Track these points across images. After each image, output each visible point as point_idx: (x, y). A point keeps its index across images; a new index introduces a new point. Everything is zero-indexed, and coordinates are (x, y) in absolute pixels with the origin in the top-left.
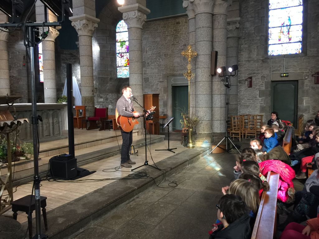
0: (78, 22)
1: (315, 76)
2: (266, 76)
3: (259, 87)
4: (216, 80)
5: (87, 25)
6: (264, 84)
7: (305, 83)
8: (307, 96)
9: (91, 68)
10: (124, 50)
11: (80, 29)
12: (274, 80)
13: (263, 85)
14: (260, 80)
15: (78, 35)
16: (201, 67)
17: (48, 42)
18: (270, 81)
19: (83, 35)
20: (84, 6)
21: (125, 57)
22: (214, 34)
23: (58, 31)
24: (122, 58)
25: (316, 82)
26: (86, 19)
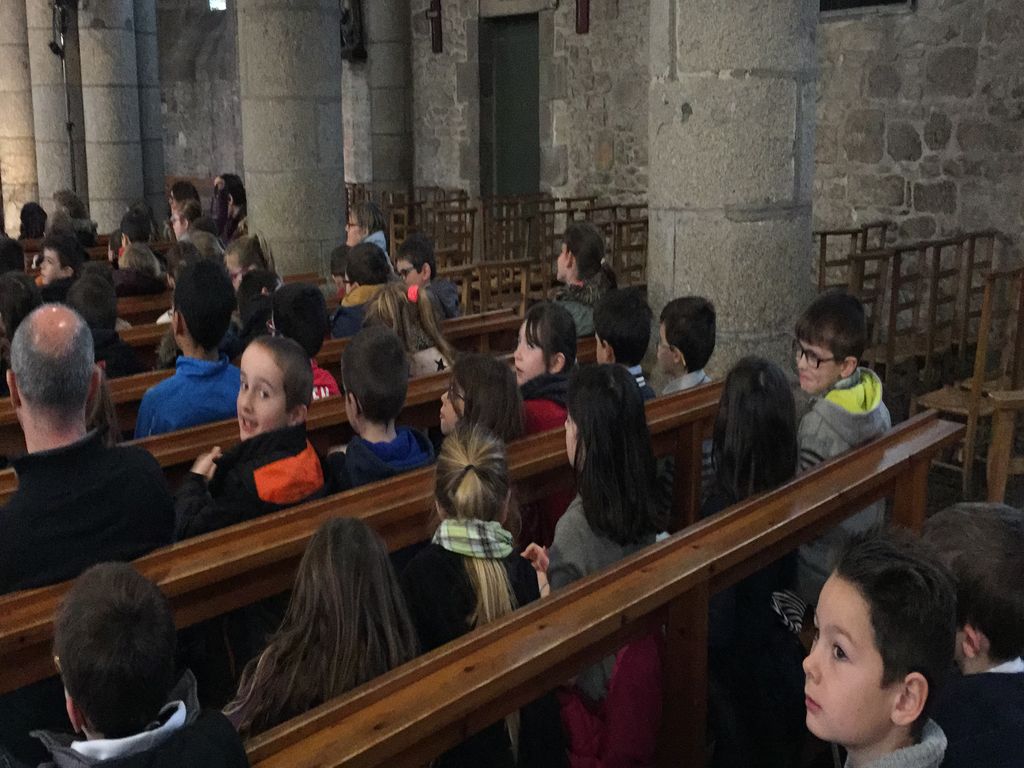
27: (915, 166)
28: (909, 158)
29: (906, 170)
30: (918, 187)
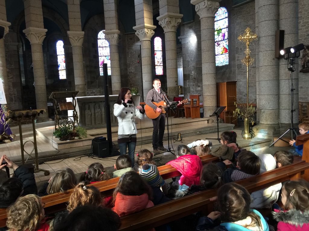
0: (163, 21)
4: (284, 64)
5: (170, 22)
9: (174, 61)
10: (220, 38)
11: (164, 26)
15: (164, 32)
16: (263, 50)
17: (144, 42)
19: (167, 31)
20: (167, 5)
21: (221, 45)
22: (280, 10)
23: (154, 30)
24: (219, 46)
26: (168, 17)
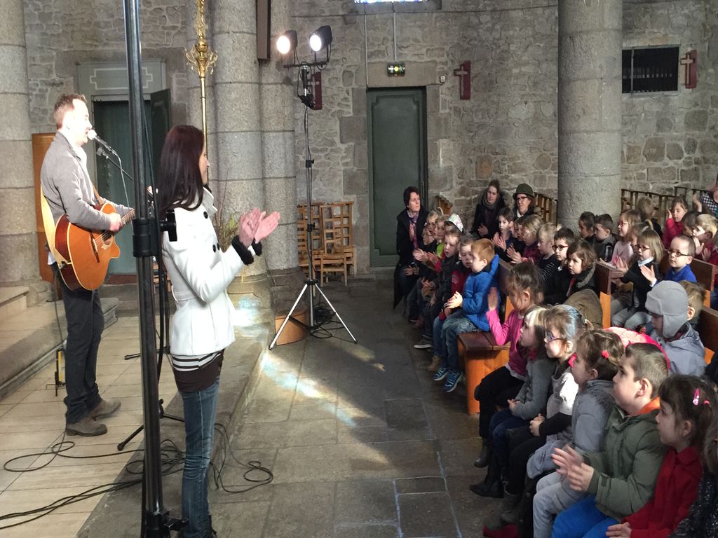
1: (459, 73)
2: (354, 71)
3: (339, 108)
6: (350, 98)
7: (440, 95)
8: (445, 138)
12: (372, 85)
13: (349, 101)
14: (341, 84)
18: (365, 88)
25: (462, 94)
27: (680, 162)
28: (677, 159)
29: (676, 163)
30: (682, 171)
